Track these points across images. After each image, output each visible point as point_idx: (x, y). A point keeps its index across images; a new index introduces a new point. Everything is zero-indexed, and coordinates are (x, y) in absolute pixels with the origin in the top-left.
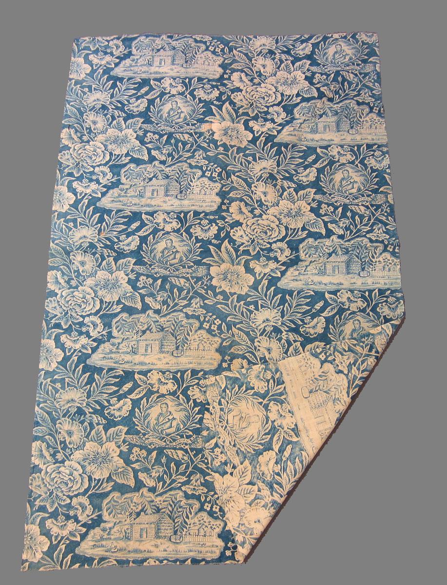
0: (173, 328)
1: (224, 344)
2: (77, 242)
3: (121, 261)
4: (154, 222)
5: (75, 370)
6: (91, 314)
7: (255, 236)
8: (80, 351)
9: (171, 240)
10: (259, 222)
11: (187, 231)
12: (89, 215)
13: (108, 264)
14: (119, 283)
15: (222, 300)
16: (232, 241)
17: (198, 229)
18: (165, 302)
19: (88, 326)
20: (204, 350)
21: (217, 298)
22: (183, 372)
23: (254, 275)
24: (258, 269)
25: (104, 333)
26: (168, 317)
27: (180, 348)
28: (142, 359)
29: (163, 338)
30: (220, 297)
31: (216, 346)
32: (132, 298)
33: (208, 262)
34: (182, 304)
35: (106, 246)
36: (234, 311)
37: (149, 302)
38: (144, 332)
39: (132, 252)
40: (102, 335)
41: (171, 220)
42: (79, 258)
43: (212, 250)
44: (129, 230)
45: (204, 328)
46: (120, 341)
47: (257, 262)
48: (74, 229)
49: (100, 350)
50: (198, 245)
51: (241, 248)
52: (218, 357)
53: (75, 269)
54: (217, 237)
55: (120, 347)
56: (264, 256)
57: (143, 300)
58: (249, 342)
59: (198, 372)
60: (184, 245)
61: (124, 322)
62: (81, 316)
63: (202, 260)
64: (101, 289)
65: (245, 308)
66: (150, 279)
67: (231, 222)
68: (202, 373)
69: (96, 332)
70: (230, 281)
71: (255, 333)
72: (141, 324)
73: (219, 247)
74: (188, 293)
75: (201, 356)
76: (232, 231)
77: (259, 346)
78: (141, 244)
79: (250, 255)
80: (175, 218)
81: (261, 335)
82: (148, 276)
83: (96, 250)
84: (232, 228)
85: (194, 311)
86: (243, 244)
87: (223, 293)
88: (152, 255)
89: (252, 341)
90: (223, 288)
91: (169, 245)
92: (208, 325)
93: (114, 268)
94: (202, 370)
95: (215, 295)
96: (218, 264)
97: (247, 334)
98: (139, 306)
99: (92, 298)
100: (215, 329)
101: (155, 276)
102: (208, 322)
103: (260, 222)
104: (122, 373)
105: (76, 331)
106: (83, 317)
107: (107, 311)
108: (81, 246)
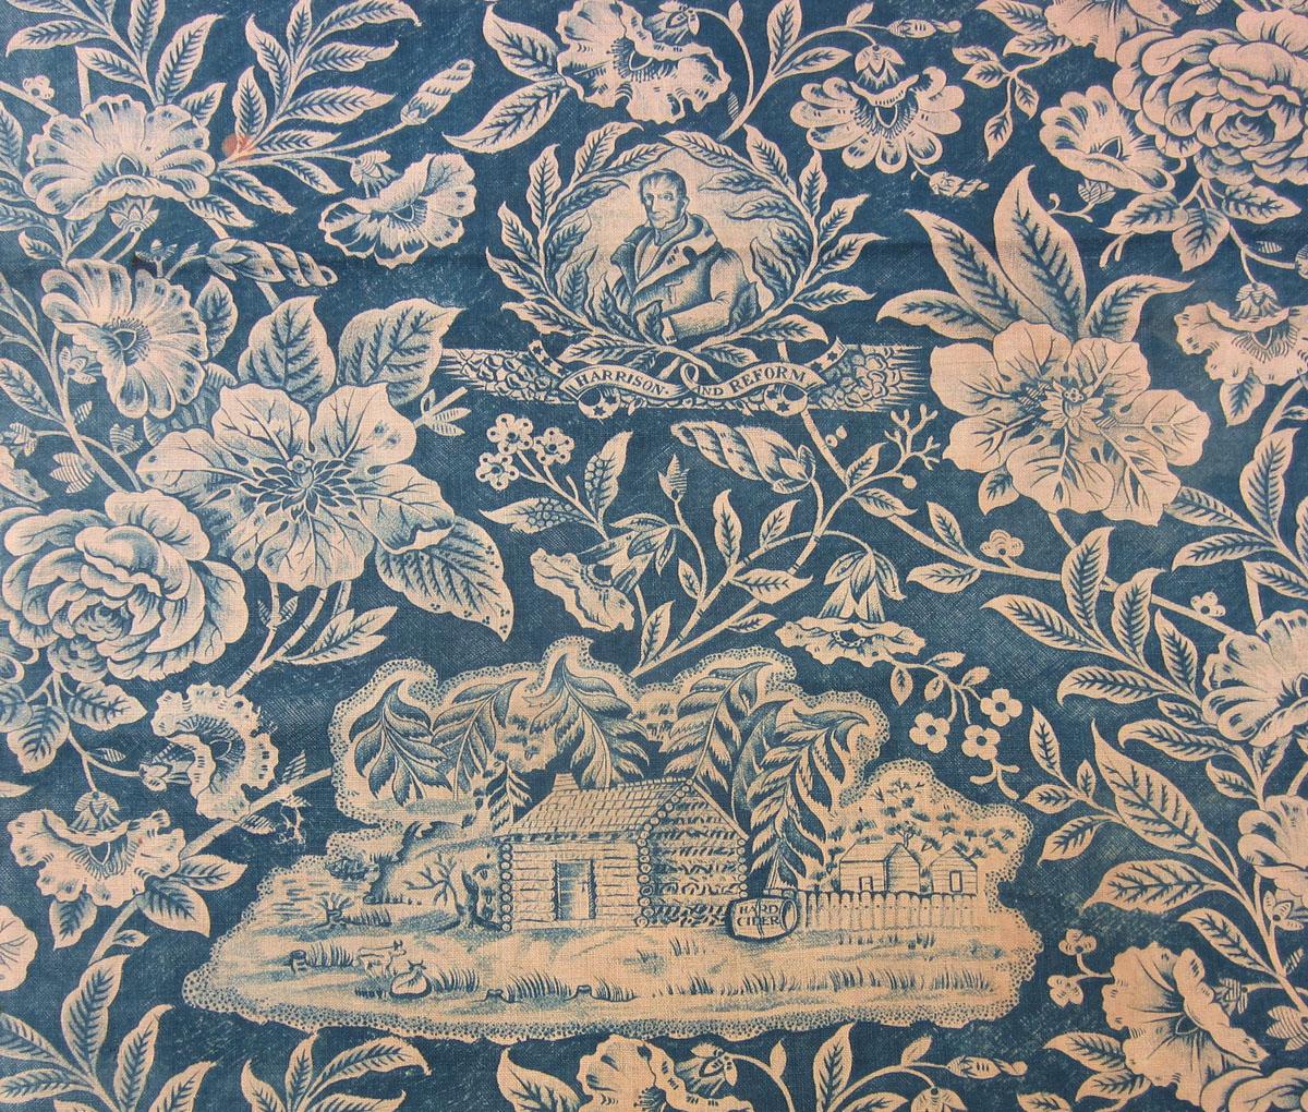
0: (724, 754)
1: (1051, 851)
2: (79, 199)
3: (365, 323)
4: (561, 63)
5: (110, 1048)
6: (193, 674)
7: (1194, 149)
8: (139, 921)
9: (673, 176)
10: (1215, 56)
11: (773, 118)
12: (145, 25)
13: (287, 341)
14: (363, 464)
15: (1022, 561)
16: (1055, 182)
17: (840, 107)
18: (658, 587)
19: (183, 753)
20: (925, 894)
21: (988, 547)
22: (804, 1043)
23: (1204, 392)
24: (1228, 361)
25: (284, 793)
26: (688, 680)
27: (776, 883)
28: (537, 960)
29: (664, 827)
30: (1005, 544)
31: (1000, 863)
32: (450, 559)
33: (915, 319)
34: (772, 597)
35: (268, 227)
36: (1096, 632)
37: (557, 588)
38: (539, 785)
39: (433, 259)
40: (274, 812)
41: (667, 53)
42: (101, 305)
43: (937, 239)
44: (409, 118)
45: (921, 752)
46: (389, 844)
47: (1222, 315)
48: (57, 118)
49: (265, 909)
50: (848, 206)
51: (1119, 226)
52: (1015, 935)
53: (79, 378)
54: (960, 152)
55: (395, 883)
56: (1263, 273)
57: (518, 574)
58: (1205, 837)
59: (896, 1040)
60: (758, 213)
61: (408, 725)
62: (135, 687)
63: (878, 303)
64: (247, 505)
65: (1168, 614)
66: (555, 436)
67: (1044, 56)
68: (923, 1045)
69: (233, 788)
70: (1058, 439)
71: (1234, 777)
72: (513, 730)
73: (976, 217)
74: (803, 519)
75: (911, 936)
76: (1049, 115)
77: (1270, 862)
78: (486, 207)
79: (1171, 267)
80: (689, 37)
81: (1277, 785)
82: (542, 417)
83: (204, 249)
84: (1050, 98)
85: (849, 636)
86: (1124, 197)
87: (1023, 515)
88: (563, 275)
89: (1225, 827)
90: (1022, 485)
91: (665, 209)
92: (943, 726)
93: (327, 368)
94: (921, 1027)
95: (975, 533)
96: (977, 330)
97: (1190, 780)
98: (497, 612)
99: (198, 567)
100: (989, 753)
101: (588, 411)
102: (939, 708)
103: (1224, 55)
104: (413, 1057)
105: (108, 785)
106: (147, 693)
107: (296, 650)
108: (106, 227)
